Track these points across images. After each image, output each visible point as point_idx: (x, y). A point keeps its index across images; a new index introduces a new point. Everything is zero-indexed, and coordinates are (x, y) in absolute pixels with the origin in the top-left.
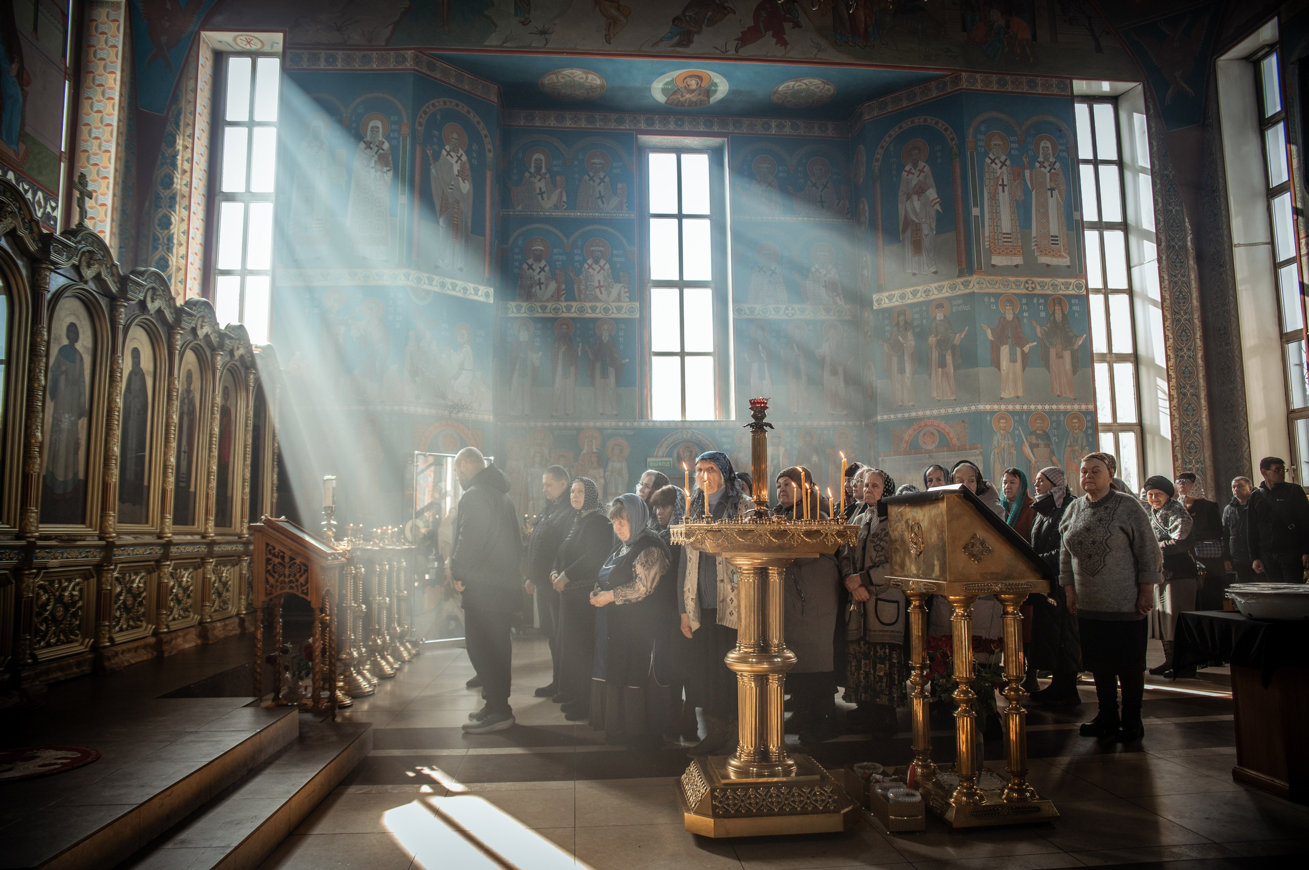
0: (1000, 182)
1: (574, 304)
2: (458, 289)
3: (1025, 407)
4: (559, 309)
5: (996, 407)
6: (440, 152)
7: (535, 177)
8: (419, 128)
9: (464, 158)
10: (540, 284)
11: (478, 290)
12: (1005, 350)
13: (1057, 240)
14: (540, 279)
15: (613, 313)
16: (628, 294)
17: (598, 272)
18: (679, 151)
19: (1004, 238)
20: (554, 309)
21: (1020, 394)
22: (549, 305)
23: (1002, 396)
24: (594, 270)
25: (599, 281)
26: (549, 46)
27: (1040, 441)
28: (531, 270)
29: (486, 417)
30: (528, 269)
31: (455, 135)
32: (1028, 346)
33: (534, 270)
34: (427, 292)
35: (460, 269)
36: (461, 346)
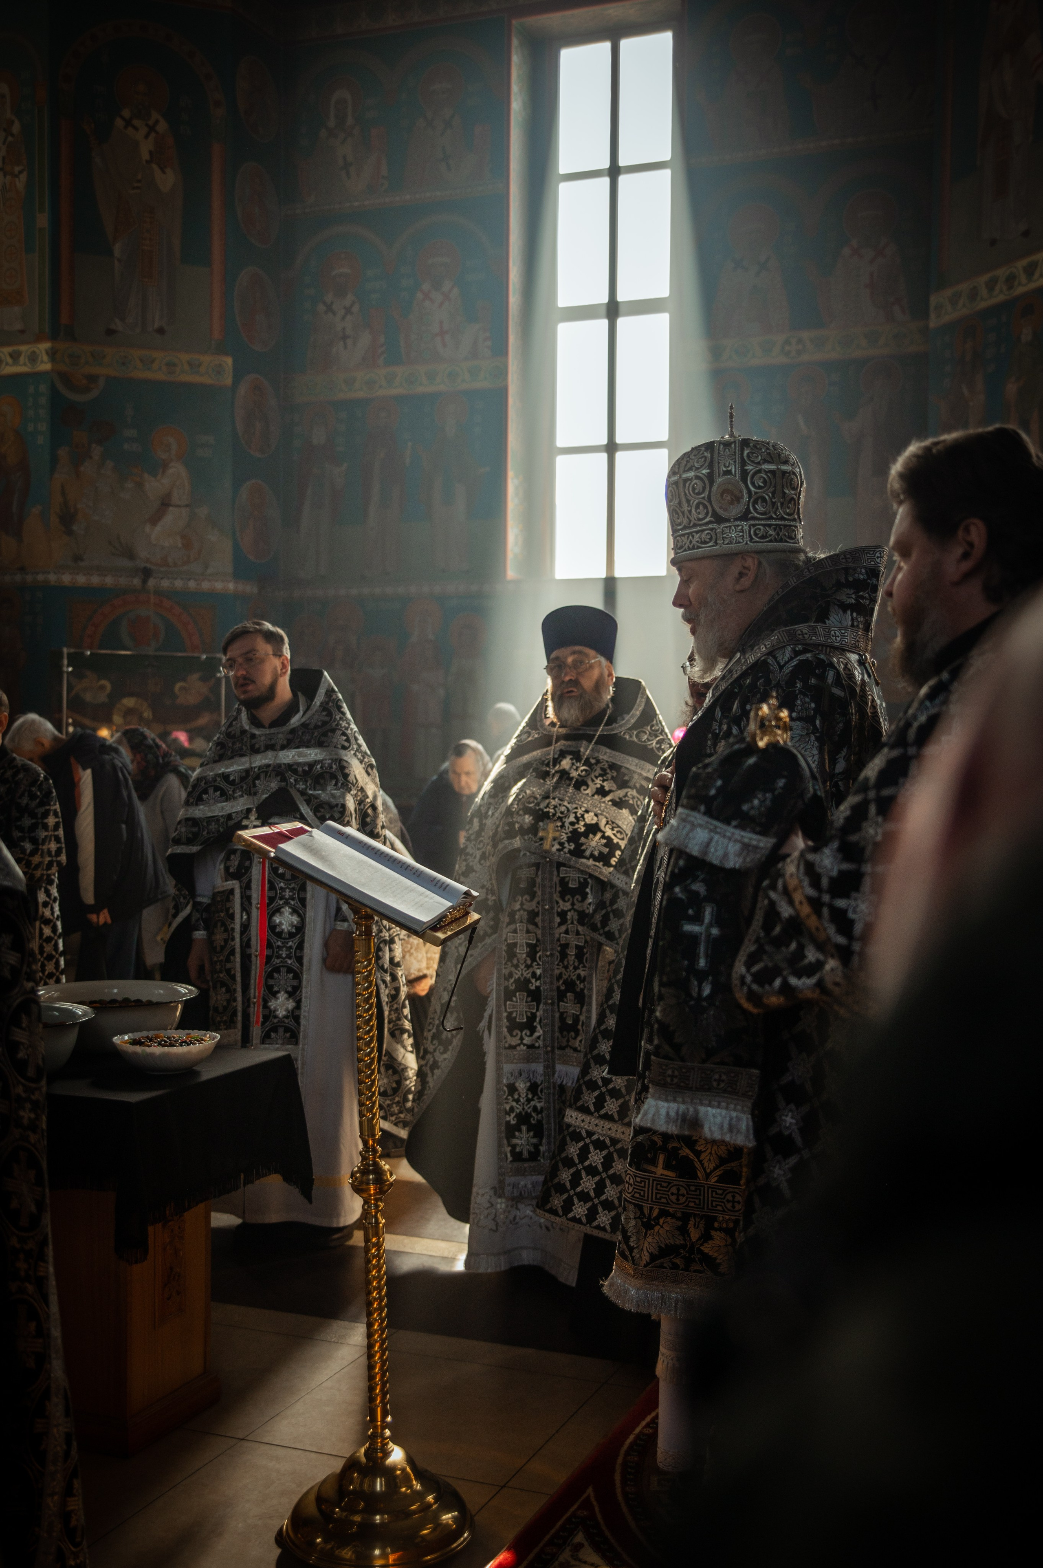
2: (155, 366)
4: (375, 382)
6: (111, 124)
7: (336, 136)
8: (67, 86)
9: (163, 126)
10: (345, 338)
11: (199, 366)
14: (344, 328)
15: (463, 381)
17: (440, 306)
18: (615, 35)
20: (366, 383)
24: (432, 301)
25: (441, 323)
28: (330, 314)
30: (326, 313)
31: (143, 87)
33: (334, 313)
34: (93, 379)
35: (161, 331)
36: (165, 466)
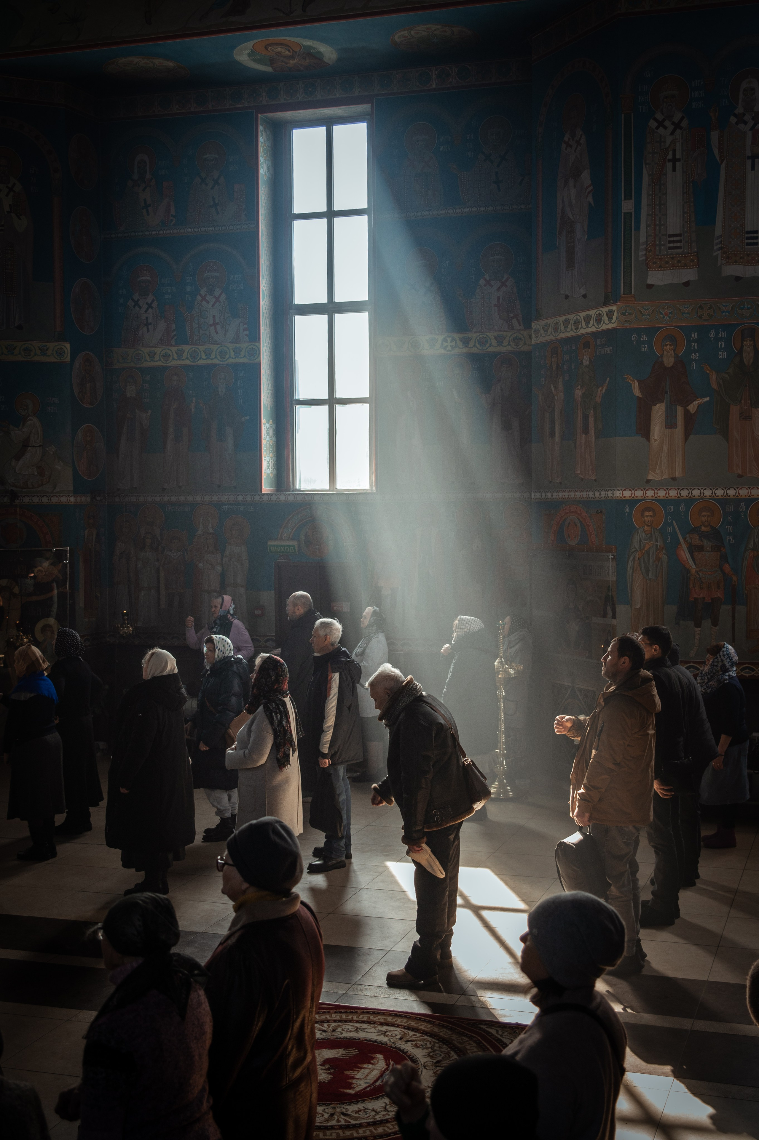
0: (670, 156)
1: (186, 348)
2: (17, 352)
3: (685, 493)
4: (169, 356)
5: (639, 494)
7: (139, 185)
10: (148, 324)
11: (47, 350)
12: (659, 411)
13: (757, 238)
14: (147, 318)
15: (230, 357)
16: (247, 332)
17: (213, 306)
18: (329, 123)
19: (670, 242)
20: (163, 356)
21: (678, 474)
22: (158, 350)
23: (650, 477)
24: (208, 302)
25: (214, 317)
26: (83, 38)
27: (705, 542)
28: (137, 308)
29: (64, 499)
30: (134, 307)
32: (695, 403)
33: (140, 307)
35: (20, 327)
36: (25, 419)
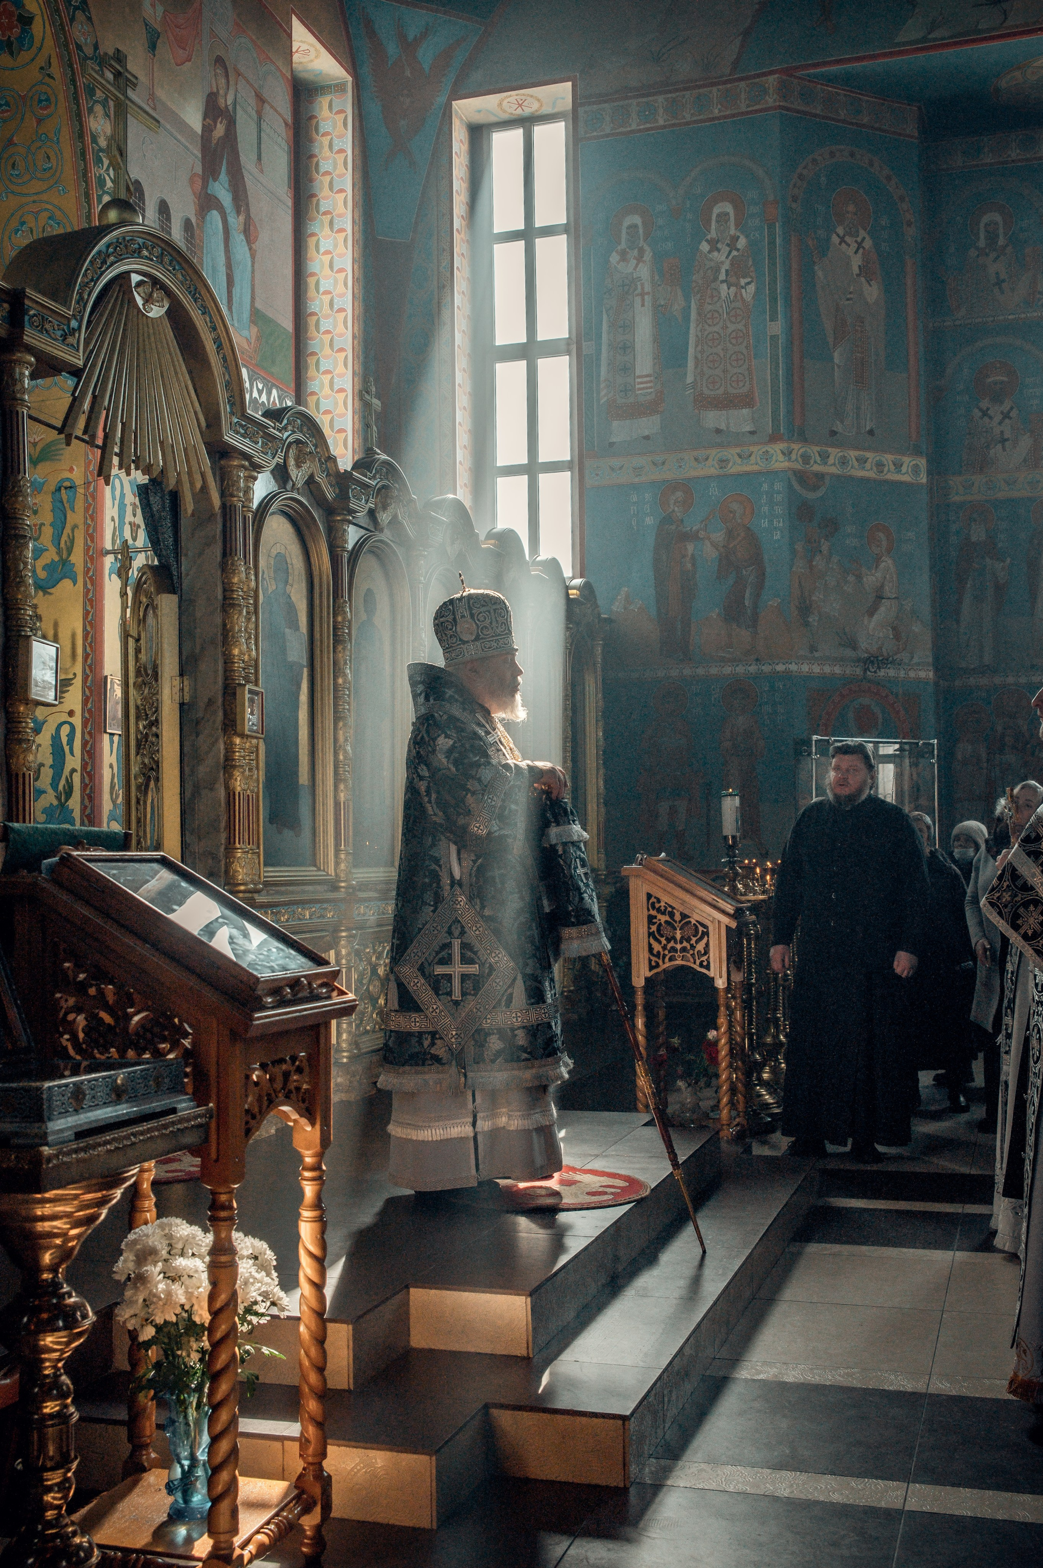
2: (868, 465)
6: (828, 239)
7: (987, 255)
8: (794, 205)
9: (868, 244)
10: (1004, 441)
11: (901, 466)
14: (1002, 432)
20: (1029, 483)
26: (1009, 22)
28: (986, 419)
29: (922, 674)
30: (981, 418)
31: (851, 208)
33: (991, 418)
34: (820, 476)
35: (871, 432)
36: (878, 560)
